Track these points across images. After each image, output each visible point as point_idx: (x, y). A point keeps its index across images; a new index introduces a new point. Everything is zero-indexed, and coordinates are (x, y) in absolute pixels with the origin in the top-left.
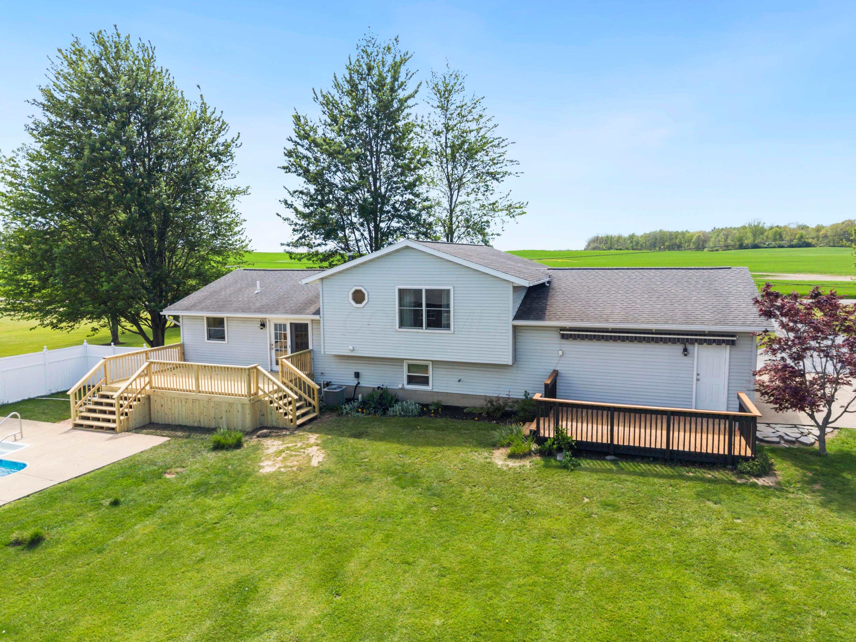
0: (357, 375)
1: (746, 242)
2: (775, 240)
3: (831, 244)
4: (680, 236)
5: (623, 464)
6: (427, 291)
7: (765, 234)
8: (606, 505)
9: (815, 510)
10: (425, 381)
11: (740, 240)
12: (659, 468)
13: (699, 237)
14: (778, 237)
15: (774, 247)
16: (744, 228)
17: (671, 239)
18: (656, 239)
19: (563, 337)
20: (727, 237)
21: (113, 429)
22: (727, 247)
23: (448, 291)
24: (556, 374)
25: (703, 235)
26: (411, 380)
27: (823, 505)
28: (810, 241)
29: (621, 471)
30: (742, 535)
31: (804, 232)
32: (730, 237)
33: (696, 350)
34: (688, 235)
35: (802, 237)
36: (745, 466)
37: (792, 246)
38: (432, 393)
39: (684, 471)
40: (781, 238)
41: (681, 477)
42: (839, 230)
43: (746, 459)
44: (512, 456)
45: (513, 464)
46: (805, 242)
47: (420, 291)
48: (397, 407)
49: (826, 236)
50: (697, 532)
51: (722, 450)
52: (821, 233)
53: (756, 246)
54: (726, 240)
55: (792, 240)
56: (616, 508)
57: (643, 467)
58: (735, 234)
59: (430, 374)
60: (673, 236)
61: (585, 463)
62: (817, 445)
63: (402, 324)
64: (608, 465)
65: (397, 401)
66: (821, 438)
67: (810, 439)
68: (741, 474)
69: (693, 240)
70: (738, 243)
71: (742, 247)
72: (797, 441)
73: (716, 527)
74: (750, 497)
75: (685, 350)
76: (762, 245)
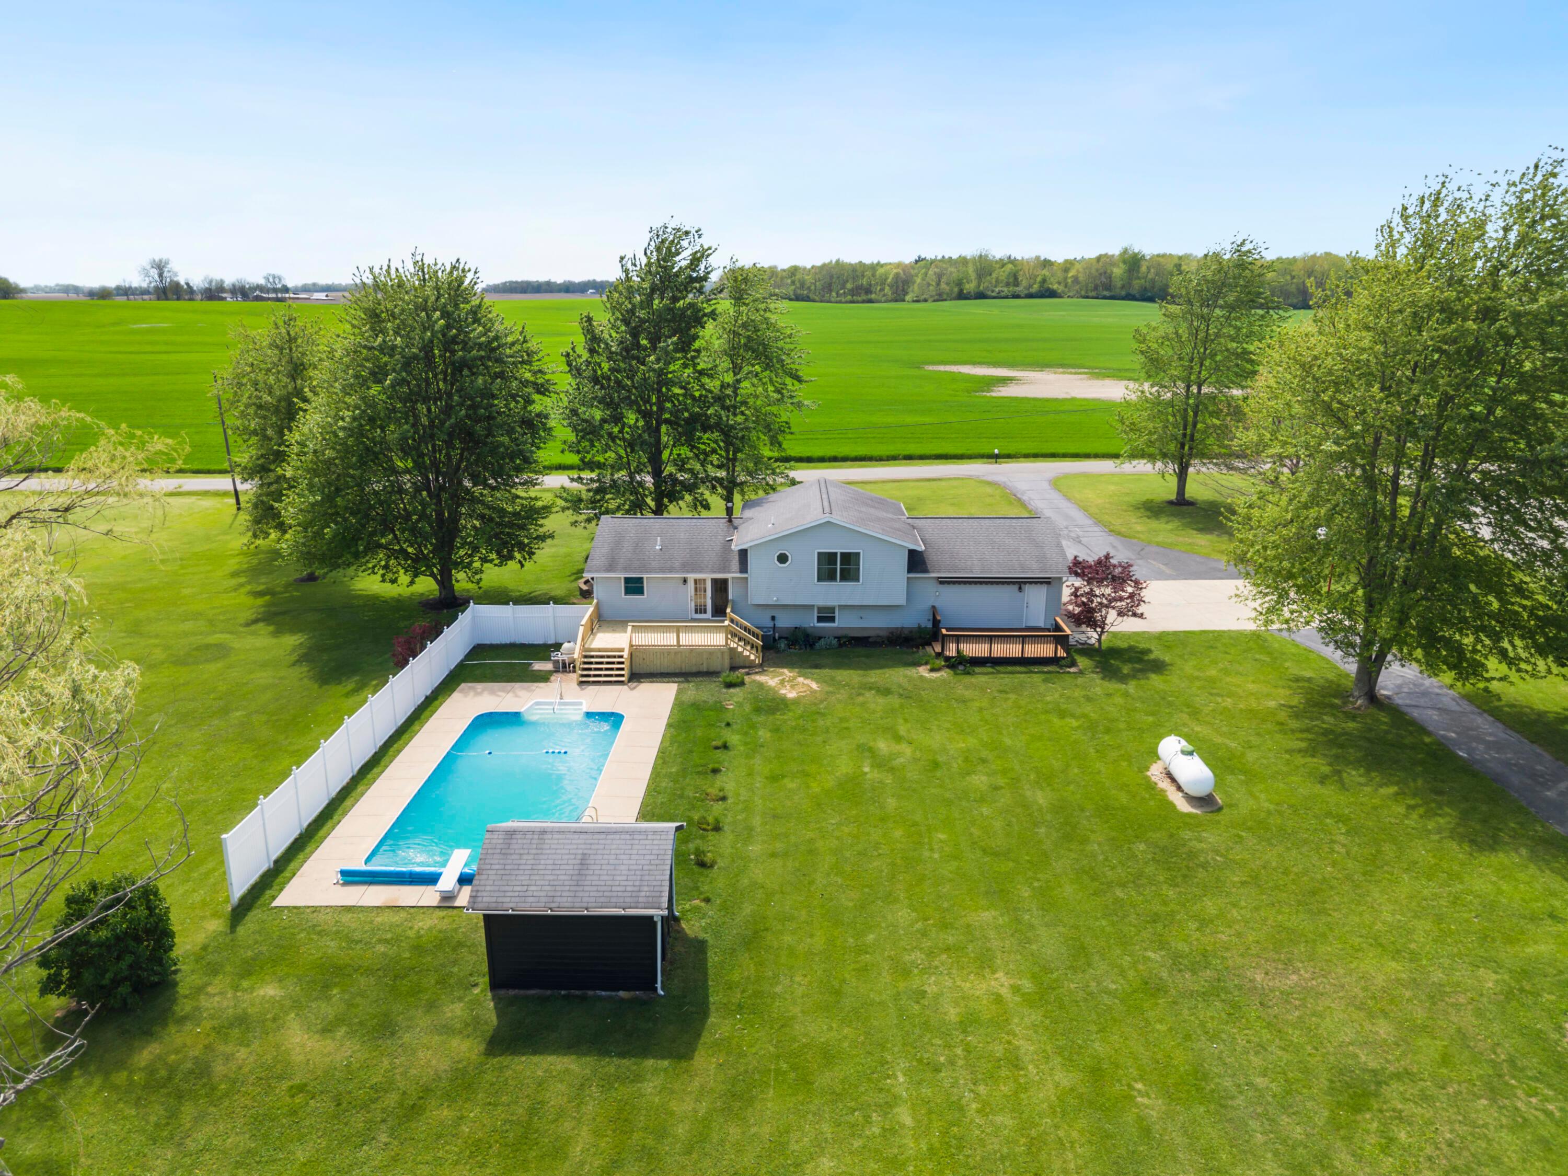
0: (773, 618)
1: (967, 286)
2: (1008, 284)
3: (1083, 293)
4: (868, 273)
5: (998, 668)
6: (842, 554)
7: (994, 275)
8: (1001, 692)
9: (1099, 682)
10: (832, 619)
11: (959, 283)
12: (1018, 668)
13: (897, 274)
14: (1011, 280)
15: (1006, 297)
16: (963, 261)
17: (854, 278)
18: (831, 277)
19: (941, 583)
20: (939, 277)
21: (622, 682)
22: (940, 297)
23: (858, 554)
24: (934, 607)
25: (904, 271)
26: (820, 619)
27: (1103, 679)
28: (1055, 287)
29: (999, 672)
30: (1069, 698)
31: (1045, 272)
32: (944, 280)
33: (1027, 588)
34: (881, 271)
35: (1044, 281)
36: (1063, 662)
37: (1030, 296)
38: (837, 628)
39: (1033, 668)
40: (1016, 283)
41: (1032, 672)
42: (1093, 271)
43: (1063, 658)
44: (932, 670)
45: (935, 675)
46: (1048, 289)
47: (836, 554)
48: (822, 642)
49: (1076, 280)
50: (1048, 699)
51: (1052, 655)
52: (1070, 275)
53: (981, 296)
54: (938, 284)
55: (1030, 286)
56: (1006, 692)
57: (1010, 668)
58: (951, 273)
59: (837, 615)
60: (858, 271)
61: (977, 670)
62: (1097, 645)
63: (819, 579)
64: (990, 670)
65: (820, 638)
66: (1099, 640)
67: (1093, 641)
68: (1061, 667)
69: (889, 280)
70: (956, 290)
71: (962, 296)
72: (1086, 643)
73: (1057, 696)
74: (1066, 677)
75: (1020, 588)
76: (989, 293)
